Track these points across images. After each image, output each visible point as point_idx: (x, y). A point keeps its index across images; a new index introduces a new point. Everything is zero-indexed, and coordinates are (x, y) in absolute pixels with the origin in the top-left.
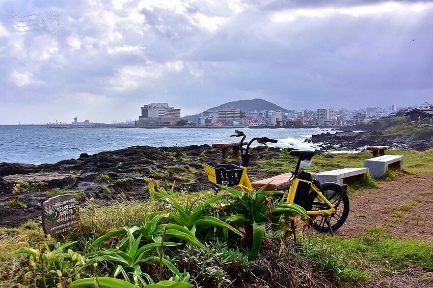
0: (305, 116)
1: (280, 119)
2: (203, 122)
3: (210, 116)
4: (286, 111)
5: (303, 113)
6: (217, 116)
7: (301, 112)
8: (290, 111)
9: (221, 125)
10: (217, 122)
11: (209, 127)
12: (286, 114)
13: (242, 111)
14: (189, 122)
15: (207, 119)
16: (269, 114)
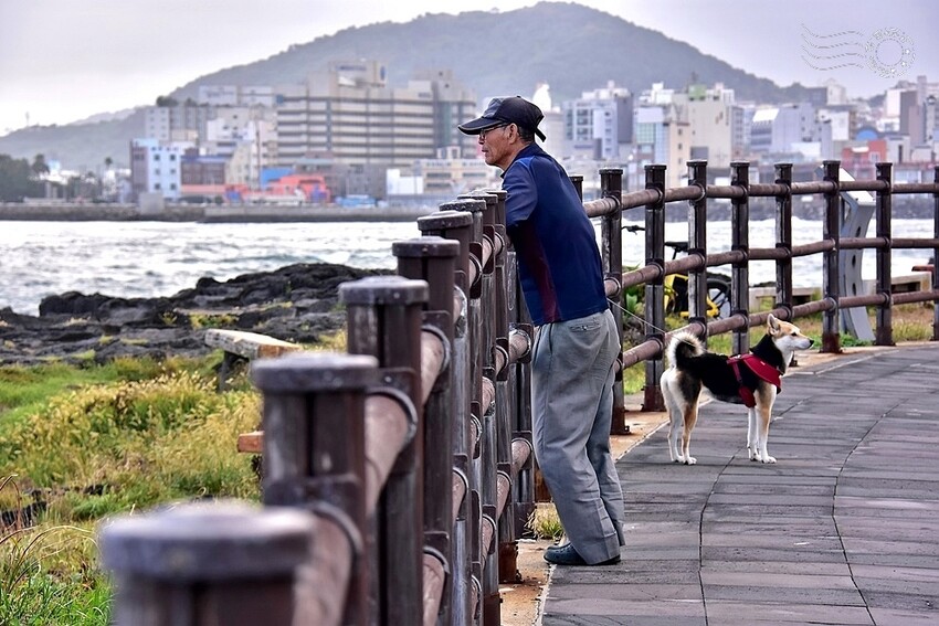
0: (904, 131)
1: (721, 155)
2: (164, 176)
3: (216, 130)
4: (765, 91)
5: (893, 105)
6: (268, 131)
7: (878, 101)
8: (795, 92)
9: (295, 198)
10: (270, 176)
11: (213, 211)
12: (766, 114)
13: (446, 96)
14: (57, 174)
15: (191, 155)
16: (642, 116)
